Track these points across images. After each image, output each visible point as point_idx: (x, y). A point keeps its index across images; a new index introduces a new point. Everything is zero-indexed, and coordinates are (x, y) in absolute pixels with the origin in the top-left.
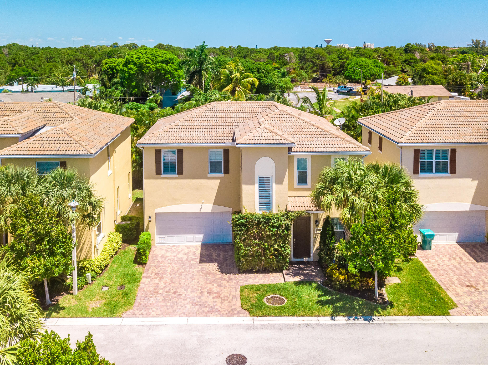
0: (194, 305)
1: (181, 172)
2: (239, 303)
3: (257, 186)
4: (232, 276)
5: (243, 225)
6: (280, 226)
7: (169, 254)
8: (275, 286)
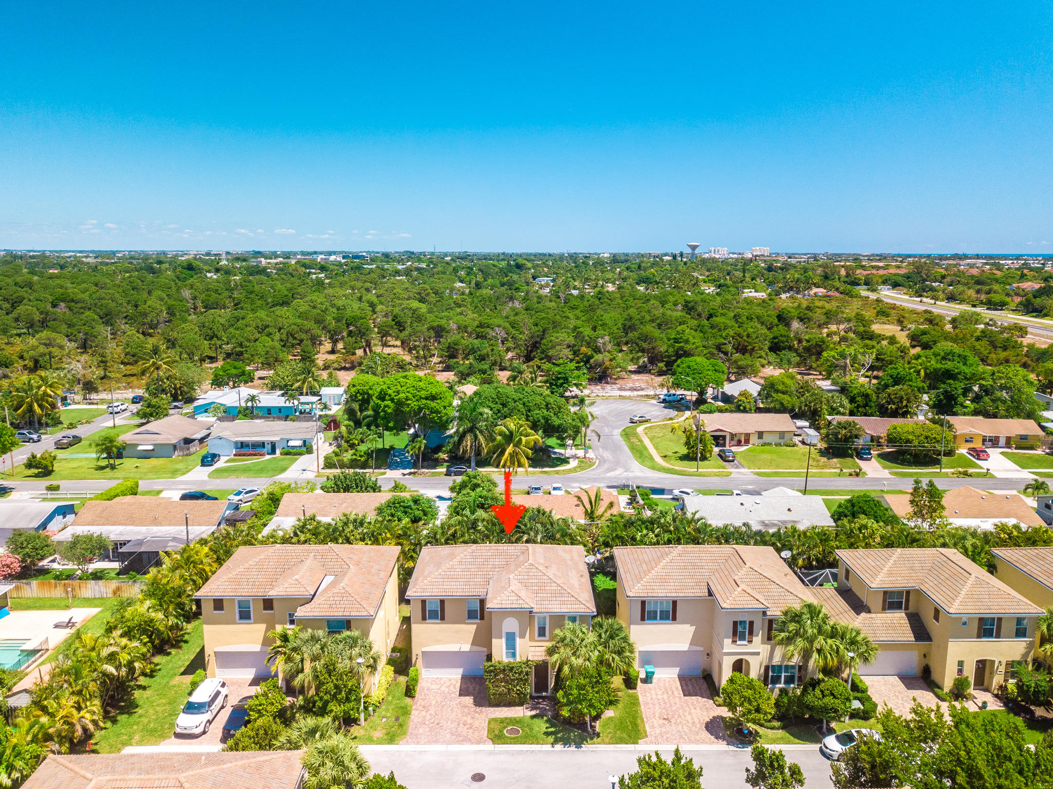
0: (452, 734)
1: (443, 618)
2: (486, 733)
3: (504, 640)
4: (484, 709)
5: (492, 671)
6: (522, 672)
7: (433, 687)
8: (515, 719)
